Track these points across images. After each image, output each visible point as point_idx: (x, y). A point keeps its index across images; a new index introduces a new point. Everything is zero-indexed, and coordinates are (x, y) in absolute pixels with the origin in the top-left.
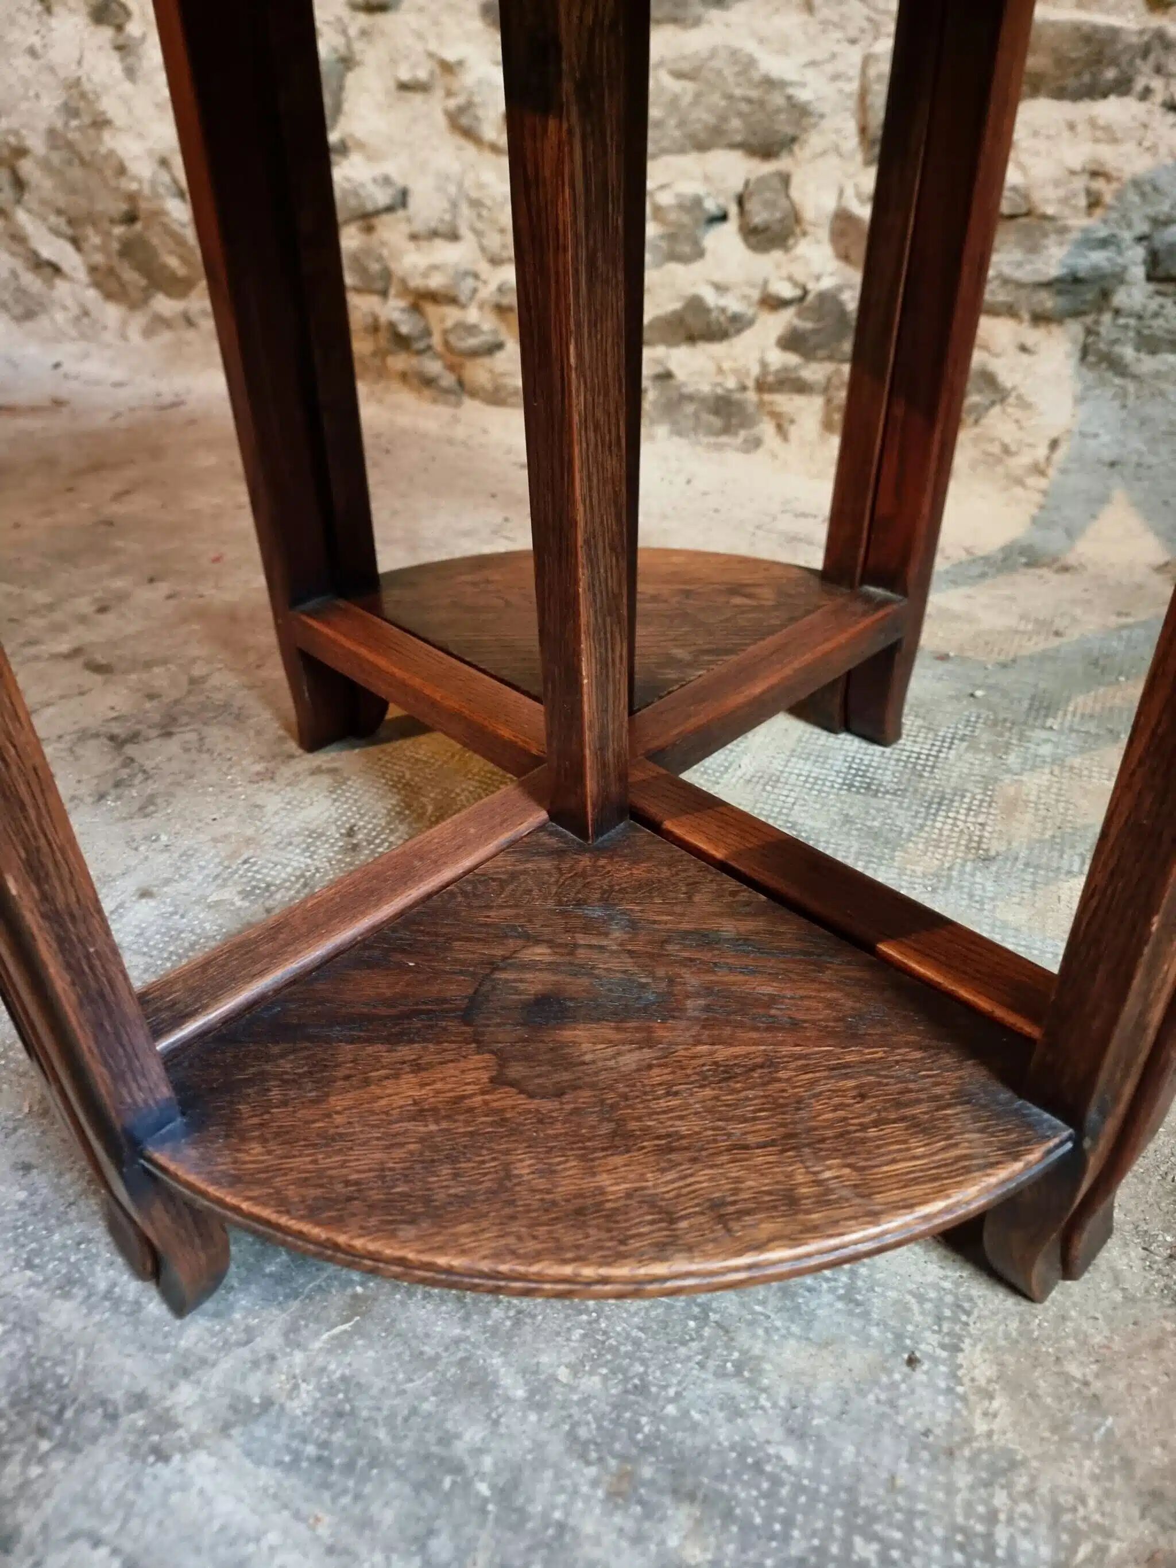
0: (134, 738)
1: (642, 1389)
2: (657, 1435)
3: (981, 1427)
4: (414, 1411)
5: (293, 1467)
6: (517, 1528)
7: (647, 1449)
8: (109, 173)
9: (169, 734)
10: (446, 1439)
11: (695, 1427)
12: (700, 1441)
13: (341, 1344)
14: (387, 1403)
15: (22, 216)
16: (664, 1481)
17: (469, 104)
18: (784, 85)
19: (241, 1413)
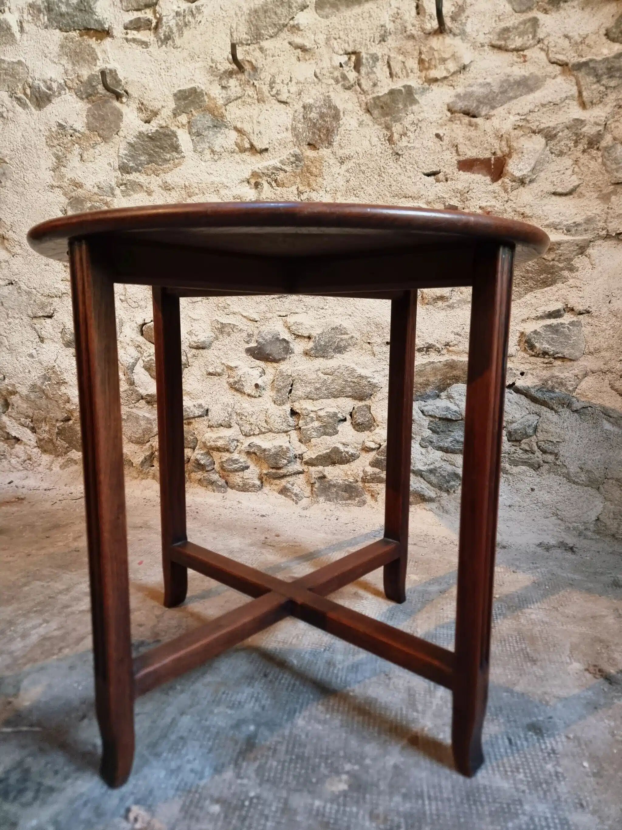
8: (61, 402)
15: (5, 418)
17: (239, 381)
18: (367, 378)
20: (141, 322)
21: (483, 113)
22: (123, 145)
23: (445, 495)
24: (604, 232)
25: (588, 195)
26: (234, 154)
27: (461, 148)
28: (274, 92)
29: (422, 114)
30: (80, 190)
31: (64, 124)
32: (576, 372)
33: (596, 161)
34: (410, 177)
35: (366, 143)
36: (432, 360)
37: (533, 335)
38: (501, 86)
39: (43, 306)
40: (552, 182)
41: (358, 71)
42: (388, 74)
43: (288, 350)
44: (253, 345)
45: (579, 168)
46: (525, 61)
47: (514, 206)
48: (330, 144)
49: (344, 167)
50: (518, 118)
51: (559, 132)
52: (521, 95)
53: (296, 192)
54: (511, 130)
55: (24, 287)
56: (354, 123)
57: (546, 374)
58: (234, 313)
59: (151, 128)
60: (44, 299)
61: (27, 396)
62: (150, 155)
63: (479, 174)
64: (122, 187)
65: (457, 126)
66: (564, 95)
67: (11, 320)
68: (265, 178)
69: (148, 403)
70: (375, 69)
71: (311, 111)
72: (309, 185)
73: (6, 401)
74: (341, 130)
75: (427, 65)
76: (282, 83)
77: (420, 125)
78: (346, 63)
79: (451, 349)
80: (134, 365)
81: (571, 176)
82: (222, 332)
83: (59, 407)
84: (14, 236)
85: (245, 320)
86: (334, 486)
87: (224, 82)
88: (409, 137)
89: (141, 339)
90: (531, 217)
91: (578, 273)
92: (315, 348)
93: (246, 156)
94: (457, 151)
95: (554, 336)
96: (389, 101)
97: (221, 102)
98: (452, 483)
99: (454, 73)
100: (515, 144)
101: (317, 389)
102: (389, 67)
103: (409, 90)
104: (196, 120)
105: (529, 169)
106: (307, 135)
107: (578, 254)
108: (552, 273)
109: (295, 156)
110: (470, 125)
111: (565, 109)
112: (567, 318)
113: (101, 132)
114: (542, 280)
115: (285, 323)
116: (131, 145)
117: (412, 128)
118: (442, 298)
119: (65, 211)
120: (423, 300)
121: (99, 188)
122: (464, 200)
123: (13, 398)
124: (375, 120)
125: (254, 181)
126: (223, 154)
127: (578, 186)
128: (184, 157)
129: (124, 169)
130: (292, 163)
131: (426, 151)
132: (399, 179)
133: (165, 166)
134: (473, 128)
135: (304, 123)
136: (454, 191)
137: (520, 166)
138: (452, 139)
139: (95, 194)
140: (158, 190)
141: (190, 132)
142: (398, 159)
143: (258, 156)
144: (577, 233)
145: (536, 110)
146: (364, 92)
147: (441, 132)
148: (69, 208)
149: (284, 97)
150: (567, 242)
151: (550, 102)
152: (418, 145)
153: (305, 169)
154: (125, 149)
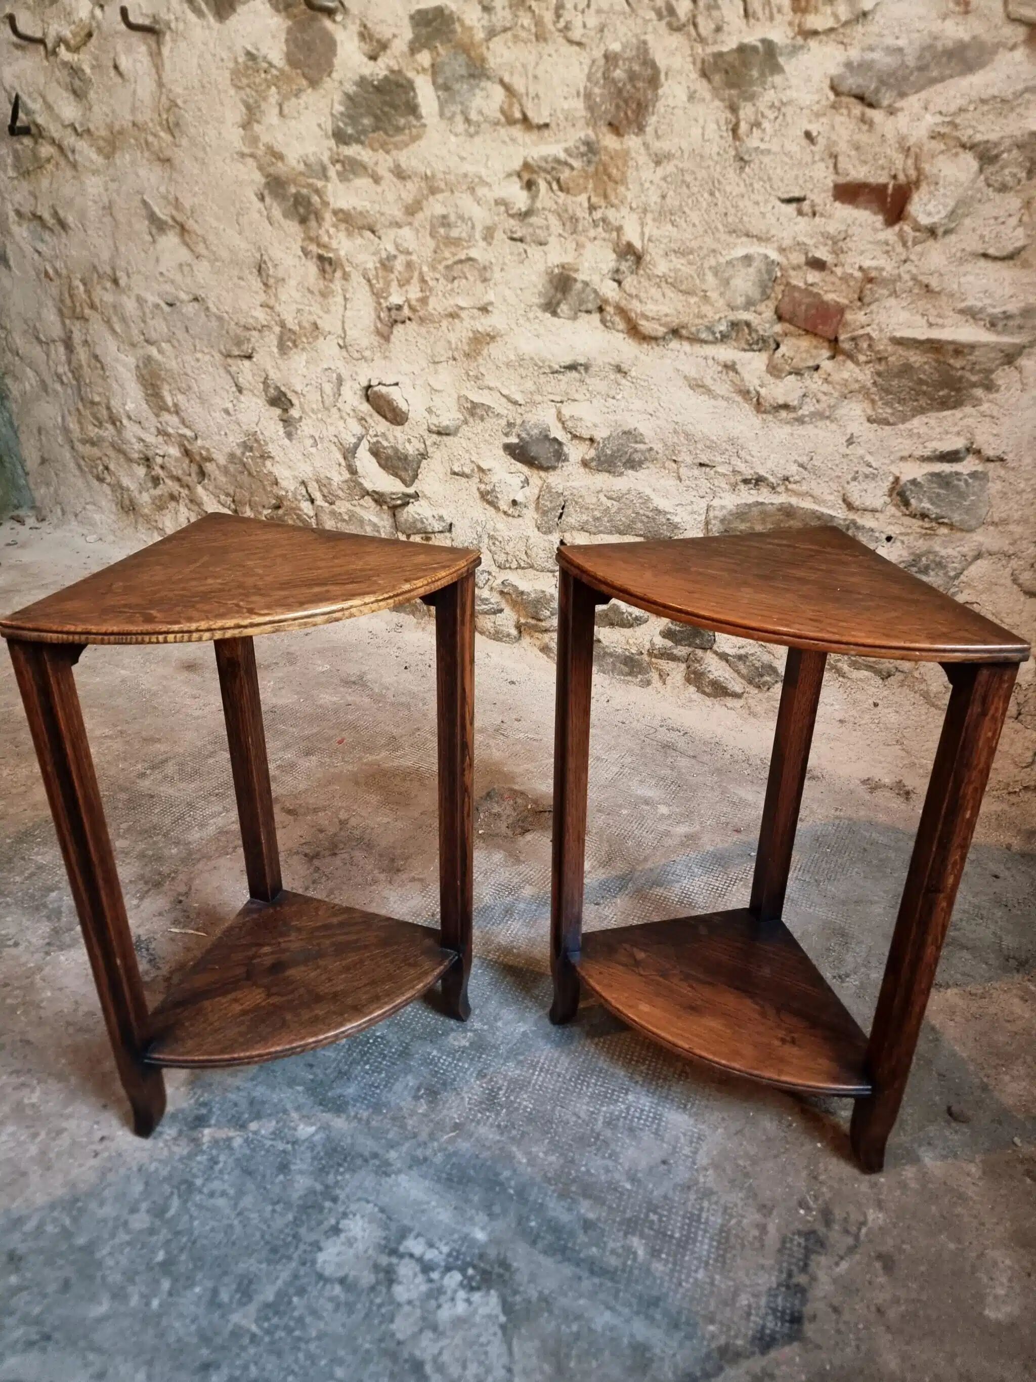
0: (317, 855)
1: (572, 1161)
2: (578, 1177)
3: (702, 1180)
4: (483, 1165)
5: (439, 1180)
6: (525, 1204)
8: (267, 483)
9: (335, 854)
10: (496, 1175)
11: (592, 1175)
12: (594, 1179)
13: (452, 1141)
14: (472, 1162)
15: (200, 489)
16: (580, 1192)
17: (493, 490)
18: (666, 513)
19: (416, 1162)
20: (365, 384)
21: (885, 103)
22: (338, 97)
23: (754, 691)
26: (499, 128)
27: (843, 163)
28: (561, 24)
29: (788, 92)
30: (280, 164)
31: (254, 51)
32: (965, 550)
34: (757, 203)
35: (696, 132)
36: (761, 500)
37: (909, 486)
38: (920, 57)
39: (238, 341)
40: (982, 237)
41: (694, 2)
42: (742, 12)
43: (560, 456)
44: (515, 440)
45: (1031, 216)
46: (967, 12)
47: (914, 271)
48: (641, 129)
49: (660, 172)
50: (939, 119)
51: (1001, 153)
52: (951, 77)
53: (586, 205)
54: (925, 140)
55: (213, 309)
56: (682, 95)
57: (921, 545)
58: (490, 389)
59: (377, 70)
60: (239, 331)
61: (225, 467)
62: (376, 117)
63: (865, 209)
64: (339, 166)
65: (842, 119)
66: (1020, 87)
67: (199, 355)
68: (543, 175)
69: (376, 501)
71: (616, 66)
72: (606, 197)
73: (200, 467)
74: (660, 106)
75: (803, 3)
76: (575, 8)
77: (783, 110)
79: (790, 486)
80: (356, 446)
81: (1015, 229)
82: (473, 415)
83: (264, 489)
84: (196, 227)
85: (504, 400)
86: (611, 655)
88: (764, 130)
89: (365, 407)
90: (939, 293)
91: (995, 395)
92: (598, 458)
93: (517, 131)
94: (835, 166)
95: (942, 491)
96: (737, 63)
97: (480, 35)
98: (767, 678)
99: (846, 24)
100: (926, 167)
101: (596, 519)
103: (769, 47)
104: (443, 63)
105: (943, 214)
106: (607, 107)
107: (1003, 364)
108: (958, 390)
109: (587, 143)
110: (863, 119)
111: (1021, 110)
112: (967, 466)
113: (306, 70)
114: (941, 397)
115: (559, 413)
116: (349, 97)
117: (771, 115)
118: (786, 407)
119: (262, 199)
120: (759, 406)
121: (306, 164)
122: (837, 251)
123: (209, 467)
124: (715, 91)
125: (526, 176)
126: (483, 126)
127: (1024, 248)
128: (425, 126)
129: (340, 137)
130: (583, 155)
131: (786, 159)
132: (741, 204)
133: (398, 138)
134: (865, 127)
135: (604, 87)
136: (822, 234)
137: (930, 207)
138: (831, 144)
139: (302, 174)
140: (388, 177)
141: (434, 83)
142: (742, 169)
143: (534, 135)
144: (1005, 330)
145: (971, 108)
146: (701, 40)
147: (814, 129)
148: (266, 193)
149: (577, 33)
150: (986, 345)
151: (995, 97)
152: (775, 148)
153: (601, 168)
154: (340, 103)
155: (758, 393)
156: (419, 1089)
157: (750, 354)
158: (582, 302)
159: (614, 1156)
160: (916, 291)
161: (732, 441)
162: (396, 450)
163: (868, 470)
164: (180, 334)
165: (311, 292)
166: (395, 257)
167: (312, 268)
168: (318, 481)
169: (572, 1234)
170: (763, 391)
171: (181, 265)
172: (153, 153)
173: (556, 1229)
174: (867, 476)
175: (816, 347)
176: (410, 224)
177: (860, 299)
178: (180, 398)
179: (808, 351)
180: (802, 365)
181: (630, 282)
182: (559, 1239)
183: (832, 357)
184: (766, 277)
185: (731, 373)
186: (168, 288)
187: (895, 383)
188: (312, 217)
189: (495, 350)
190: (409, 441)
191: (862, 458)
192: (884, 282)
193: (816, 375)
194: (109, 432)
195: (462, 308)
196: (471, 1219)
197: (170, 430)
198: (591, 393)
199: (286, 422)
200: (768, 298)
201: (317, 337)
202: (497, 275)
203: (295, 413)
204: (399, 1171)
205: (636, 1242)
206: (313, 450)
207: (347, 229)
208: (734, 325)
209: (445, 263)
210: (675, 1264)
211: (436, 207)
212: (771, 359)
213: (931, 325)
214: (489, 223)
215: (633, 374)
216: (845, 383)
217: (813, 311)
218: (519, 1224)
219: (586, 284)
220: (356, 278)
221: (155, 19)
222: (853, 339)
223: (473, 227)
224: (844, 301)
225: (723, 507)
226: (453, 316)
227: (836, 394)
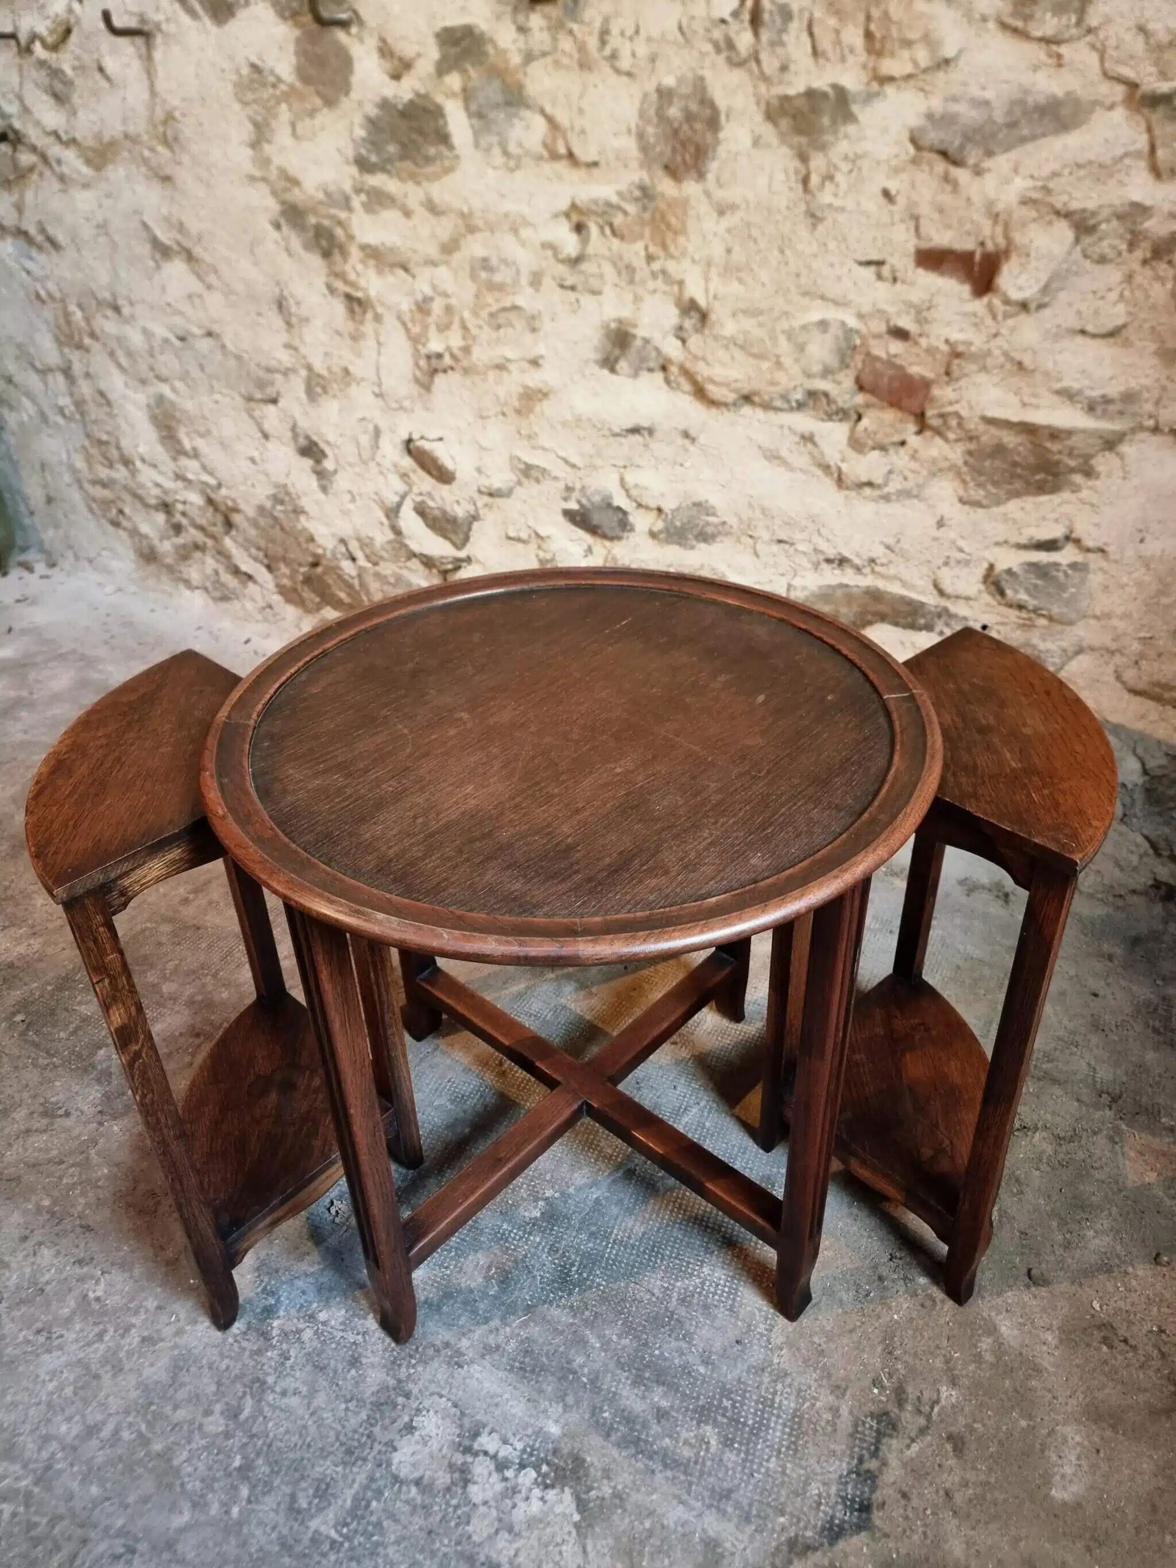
1: (646, 1344)
2: (651, 1361)
3: (776, 1361)
4: (556, 1351)
5: (512, 1370)
6: (598, 1394)
7: (647, 1366)
8: (302, 539)
10: (569, 1362)
11: (666, 1359)
12: (667, 1364)
13: (524, 1325)
14: (545, 1348)
15: (228, 542)
16: (653, 1378)
19: (488, 1350)
20: (406, 437)
21: (971, 161)
22: (358, 119)
24: (1151, 423)
25: (1138, 344)
26: (541, 163)
27: (926, 227)
28: (607, 51)
29: (863, 144)
30: (296, 191)
31: (259, 63)
32: (1064, 644)
33: (1163, 284)
34: (832, 265)
35: (762, 181)
36: (845, 581)
37: (1005, 576)
38: (1009, 112)
39: (261, 385)
40: (1079, 313)
41: (756, 34)
42: (809, 49)
43: (624, 524)
44: (573, 506)
45: (1132, 291)
46: (1059, 66)
47: (1006, 346)
48: (701, 176)
49: (724, 223)
50: (1030, 183)
51: (1099, 223)
52: (1044, 135)
53: (643, 254)
54: (1015, 206)
55: (230, 346)
56: (745, 140)
57: (1019, 636)
58: (544, 449)
59: (401, 92)
61: (254, 519)
62: (403, 146)
63: (951, 277)
64: (363, 197)
65: (924, 176)
66: (1120, 151)
67: (217, 397)
68: (593, 218)
69: (424, 564)
70: (785, 37)
71: (671, 103)
72: (664, 247)
73: (226, 518)
74: (722, 151)
75: (878, 45)
76: (622, 34)
77: (858, 163)
78: (736, 14)
79: (877, 569)
80: (399, 505)
81: (1115, 304)
82: (527, 477)
83: (299, 545)
84: (205, 255)
85: (561, 463)
87: (521, 18)
88: (837, 185)
89: (408, 462)
90: (1033, 371)
91: (1097, 483)
92: (667, 530)
93: (562, 167)
94: (917, 228)
95: (1039, 582)
96: (805, 109)
97: (516, 59)
99: (925, 71)
100: (1018, 237)
102: (811, 34)
103: (841, 96)
104: (476, 88)
105: (1036, 288)
106: (664, 149)
107: (1103, 450)
108: (1056, 475)
109: (642, 187)
110: (946, 178)
111: (1120, 176)
112: (1066, 556)
113: (321, 87)
114: (1037, 481)
115: (622, 481)
116: (371, 123)
117: (845, 167)
118: (870, 484)
119: (278, 226)
120: (840, 481)
121: (327, 193)
122: (921, 319)
123: (236, 518)
124: (783, 137)
125: (575, 218)
126: (525, 160)
127: (1124, 326)
128: (457, 157)
129: (363, 165)
130: (637, 200)
131: (864, 220)
132: (815, 265)
133: (429, 169)
134: (949, 188)
135: (657, 126)
136: (905, 302)
137: (1022, 281)
138: (912, 205)
139: (321, 203)
140: (420, 212)
141: (467, 109)
142: (814, 226)
143: (582, 173)
144: (1105, 415)
145: (1066, 172)
146: (765, 78)
147: (893, 186)
148: (283, 222)
149: (625, 63)
150: (1084, 431)
151: (1090, 163)
152: (850, 204)
153: (658, 216)
154: (362, 127)
155: (839, 469)
156: (489, 1268)
157: (829, 425)
158: (643, 360)
159: (688, 1337)
160: (1008, 366)
161: (813, 519)
162: (444, 512)
163: (960, 556)
164: (195, 373)
165: (339, 333)
166: (432, 299)
167: (339, 307)
168: (359, 539)
169: (645, 1425)
170: (844, 467)
171: (190, 297)
172: (150, 168)
173: (629, 1419)
174: (959, 562)
175: (901, 421)
176: (447, 263)
177: (948, 373)
178: (200, 443)
179: (892, 426)
180: (887, 441)
181: (695, 341)
182: (632, 1430)
183: (920, 432)
184: (844, 345)
185: (810, 446)
186: (178, 320)
187: (987, 463)
188: (336, 251)
189: (546, 407)
190: (458, 502)
191: (953, 542)
192: (973, 357)
193: (902, 451)
194: (120, 473)
195: (508, 360)
196: (545, 1411)
197: (190, 476)
198: (656, 458)
199: (321, 474)
200: (847, 366)
201: (348, 384)
202: (546, 325)
203: (329, 464)
204: (472, 1361)
205: (709, 1431)
206: (351, 506)
207: (377, 267)
208: (812, 394)
209: (488, 310)
210: (747, 1453)
211: (475, 247)
212: (853, 431)
213: (1024, 405)
214: (535, 268)
215: (702, 439)
216: (934, 461)
217: (896, 384)
218: (593, 1414)
219: (647, 341)
220: (390, 322)
221: (143, 20)
222: (942, 416)
223: (518, 272)
224: (929, 375)
225: (804, 588)
226: (500, 367)
227: (925, 473)
